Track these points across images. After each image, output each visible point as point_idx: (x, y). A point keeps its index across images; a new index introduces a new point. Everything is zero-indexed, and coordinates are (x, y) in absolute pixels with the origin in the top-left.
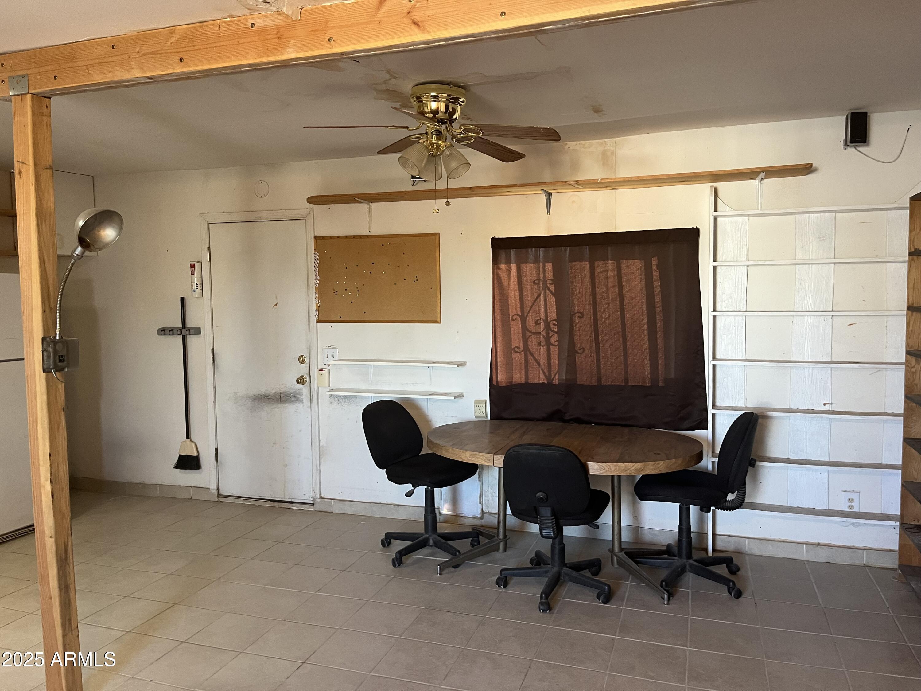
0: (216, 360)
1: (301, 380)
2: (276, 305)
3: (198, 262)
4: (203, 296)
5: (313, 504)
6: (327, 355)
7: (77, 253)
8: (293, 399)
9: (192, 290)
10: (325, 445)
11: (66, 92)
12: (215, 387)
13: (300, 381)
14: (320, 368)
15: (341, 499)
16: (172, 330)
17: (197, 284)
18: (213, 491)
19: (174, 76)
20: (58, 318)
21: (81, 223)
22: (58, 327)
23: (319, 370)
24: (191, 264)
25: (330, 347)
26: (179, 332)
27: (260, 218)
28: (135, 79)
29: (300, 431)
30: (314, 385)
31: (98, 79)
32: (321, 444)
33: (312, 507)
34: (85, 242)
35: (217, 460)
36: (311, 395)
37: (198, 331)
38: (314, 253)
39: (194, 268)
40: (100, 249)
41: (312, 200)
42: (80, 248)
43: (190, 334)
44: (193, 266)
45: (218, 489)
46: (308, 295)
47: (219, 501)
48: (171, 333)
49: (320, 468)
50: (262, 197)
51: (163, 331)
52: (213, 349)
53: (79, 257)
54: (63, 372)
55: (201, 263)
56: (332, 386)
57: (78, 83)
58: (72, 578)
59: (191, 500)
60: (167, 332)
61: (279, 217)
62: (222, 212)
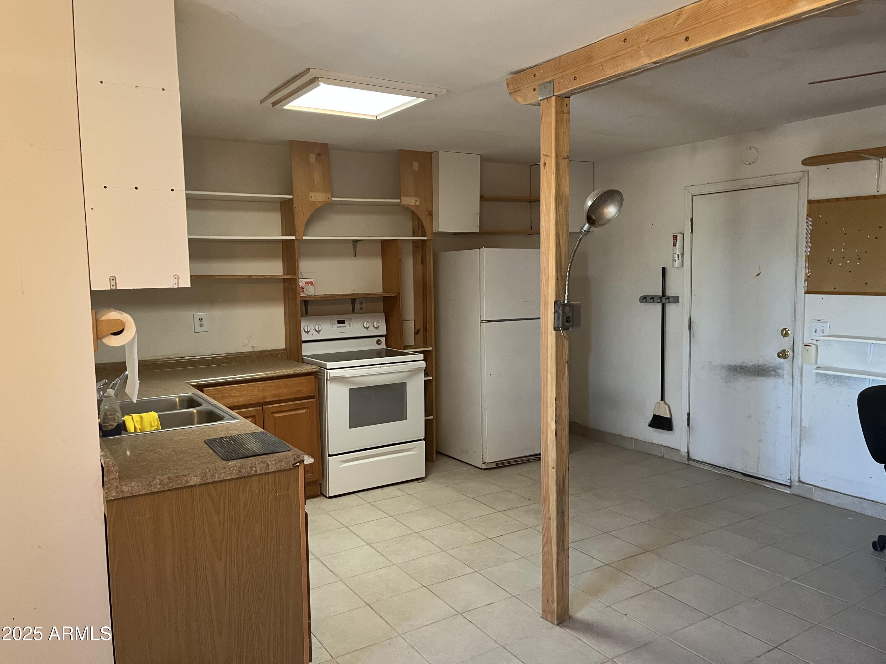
0: (692, 328)
1: (783, 355)
2: (758, 275)
3: (680, 233)
4: (683, 266)
5: (790, 486)
6: (816, 330)
7: (584, 229)
8: (773, 373)
9: (673, 261)
10: (807, 426)
11: (583, 90)
12: (690, 354)
13: (781, 355)
14: (806, 342)
15: (824, 487)
16: (653, 298)
17: (678, 255)
18: (683, 454)
19: (679, 56)
20: (567, 285)
21: (589, 203)
22: (567, 293)
23: (805, 345)
24: (673, 236)
25: (820, 320)
26: (659, 300)
27: (747, 185)
28: (643, 66)
29: (779, 408)
30: (798, 361)
31: (610, 73)
32: (803, 425)
33: (789, 489)
34: (591, 220)
35: (688, 425)
36: (794, 371)
37: (676, 300)
38: (807, 219)
39: (676, 239)
40: (603, 225)
41: (807, 162)
42: (587, 225)
43: (669, 302)
44: (675, 237)
45: (688, 453)
46: (797, 264)
47: (688, 464)
48: (652, 300)
49: (800, 450)
50: (750, 164)
51: (645, 299)
52: (690, 317)
53: (586, 232)
54: (569, 330)
55: (683, 234)
56: (820, 363)
57: (593, 80)
58: (567, 507)
59: (662, 458)
60: (648, 299)
61: (768, 184)
62: (707, 183)
